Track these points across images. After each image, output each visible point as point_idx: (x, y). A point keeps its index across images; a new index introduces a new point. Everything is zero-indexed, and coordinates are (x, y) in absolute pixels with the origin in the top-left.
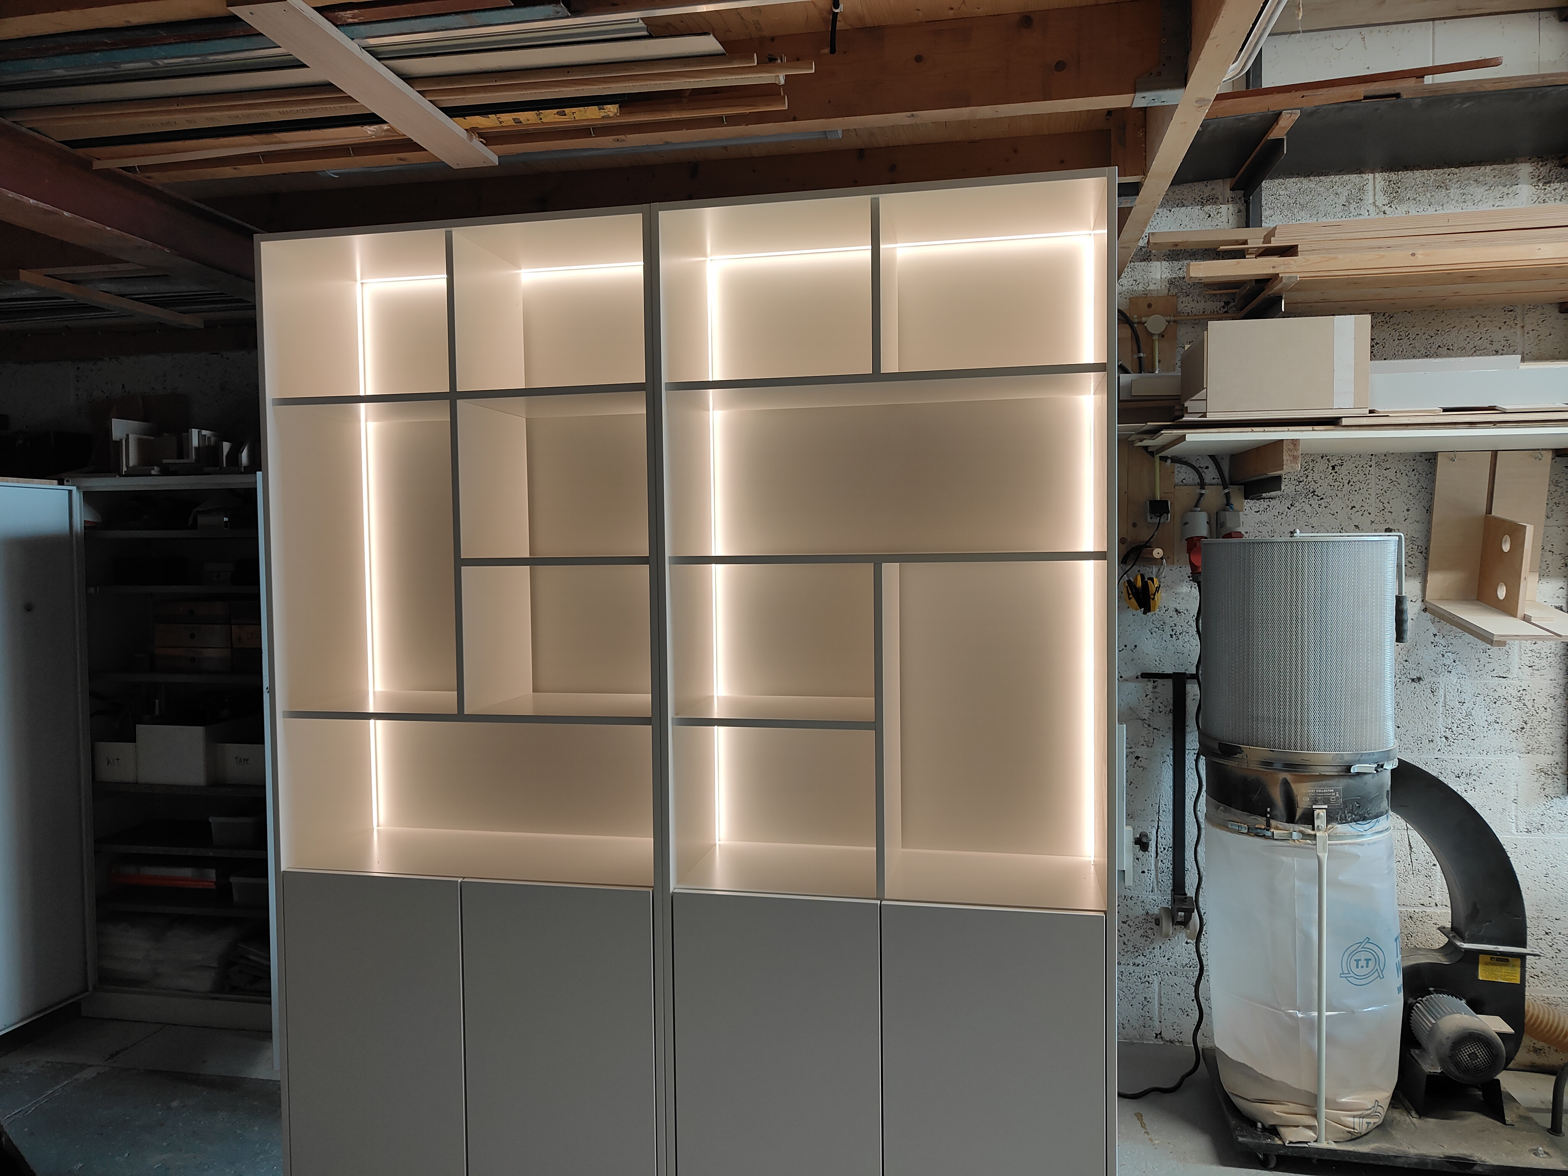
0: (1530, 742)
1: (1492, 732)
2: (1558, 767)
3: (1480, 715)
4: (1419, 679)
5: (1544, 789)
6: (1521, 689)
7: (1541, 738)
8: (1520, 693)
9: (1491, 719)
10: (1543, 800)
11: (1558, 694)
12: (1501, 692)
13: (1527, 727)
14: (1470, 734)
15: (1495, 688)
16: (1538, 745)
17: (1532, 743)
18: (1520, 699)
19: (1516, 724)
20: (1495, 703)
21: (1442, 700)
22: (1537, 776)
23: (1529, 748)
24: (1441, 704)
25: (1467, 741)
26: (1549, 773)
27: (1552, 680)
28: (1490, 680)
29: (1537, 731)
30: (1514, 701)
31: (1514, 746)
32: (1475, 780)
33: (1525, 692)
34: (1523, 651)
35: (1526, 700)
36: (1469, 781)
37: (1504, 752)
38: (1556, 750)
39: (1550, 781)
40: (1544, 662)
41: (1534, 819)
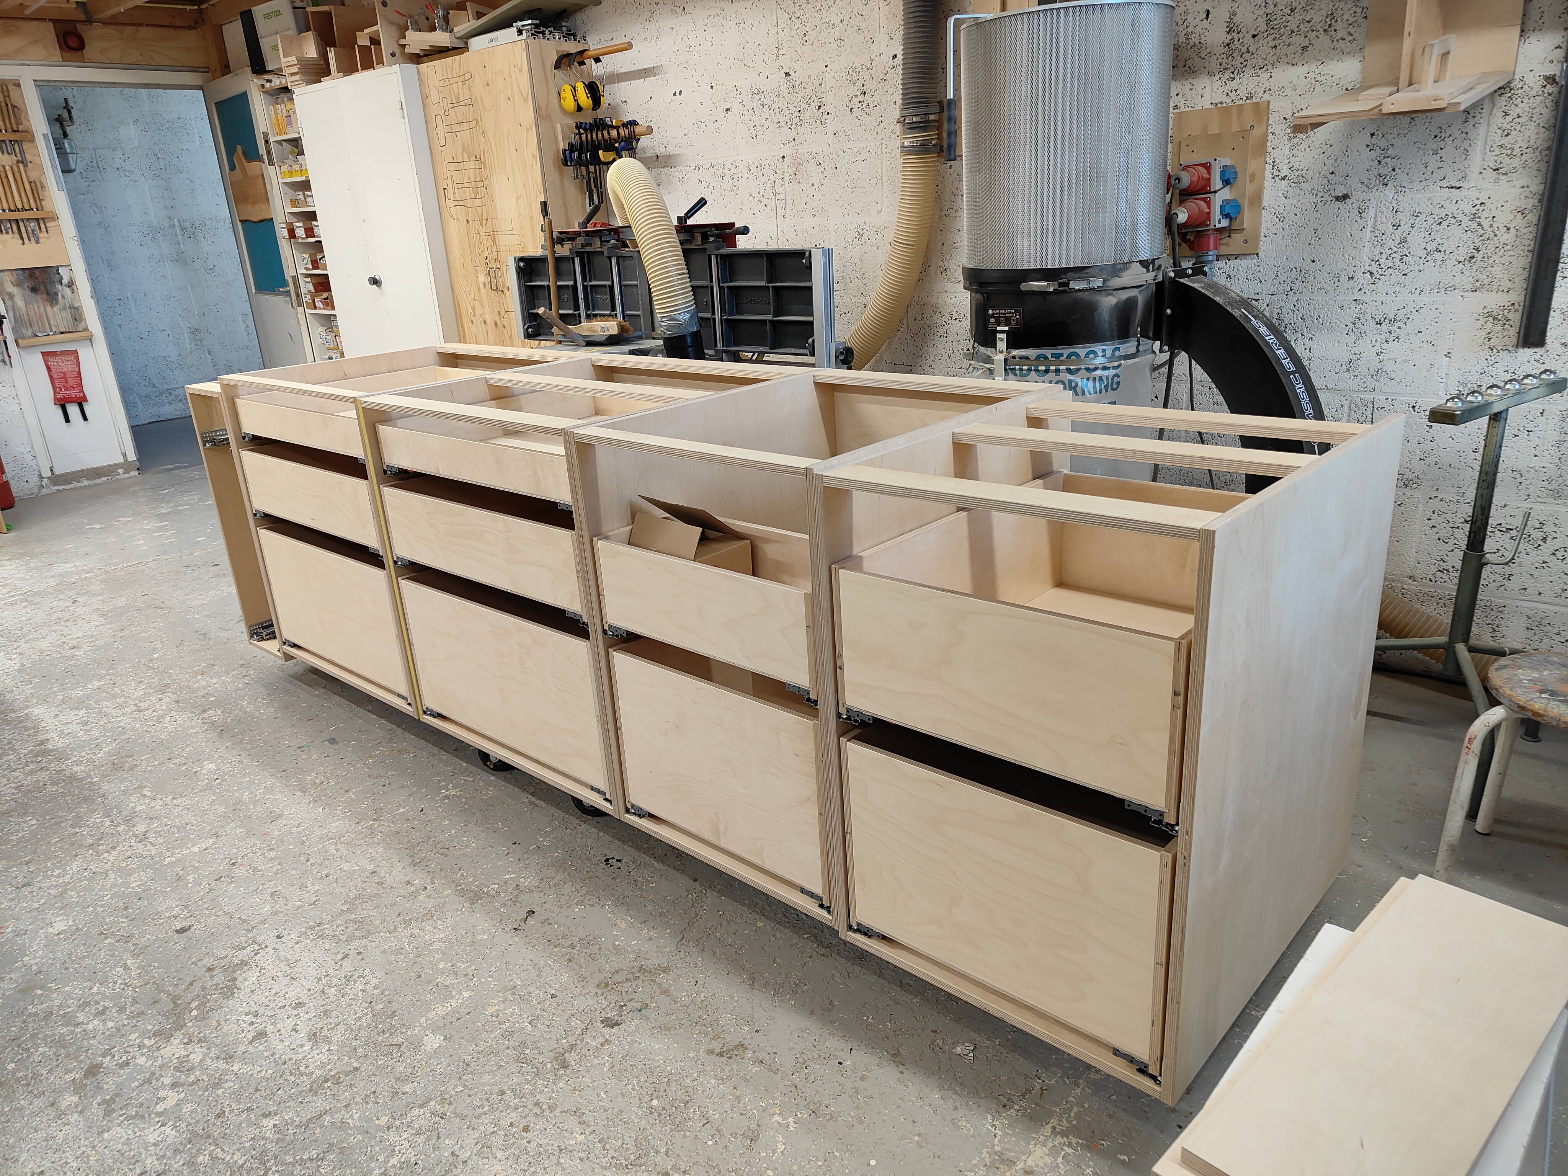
0: (1480, 276)
1: (1431, 264)
2: (1513, 310)
3: (1417, 242)
4: (1345, 197)
5: (1490, 339)
6: (1478, 202)
7: (1497, 270)
8: (1476, 208)
9: (1432, 246)
10: (1486, 354)
11: (1529, 206)
12: (1450, 209)
13: (1479, 256)
14: (1401, 267)
15: (1443, 203)
16: (1490, 280)
17: (1483, 277)
18: (1474, 217)
19: (1464, 252)
20: (1440, 223)
21: (1371, 223)
22: (1482, 321)
23: (1478, 284)
24: (1369, 228)
25: (1397, 277)
26: (1499, 317)
27: (1523, 187)
28: (1437, 192)
29: (1491, 261)
30: (1465, 220)
31: (1458, 282)
32: (1399, 328)
33: (1483, 207)
34: (1488, 148)
35: (1483, 217)
36: (1393, 329)
37: (1442, 290)
38: (1515, 285)
39: (1499, 328)
40: (1516, 162)
41: (1470, 378)
